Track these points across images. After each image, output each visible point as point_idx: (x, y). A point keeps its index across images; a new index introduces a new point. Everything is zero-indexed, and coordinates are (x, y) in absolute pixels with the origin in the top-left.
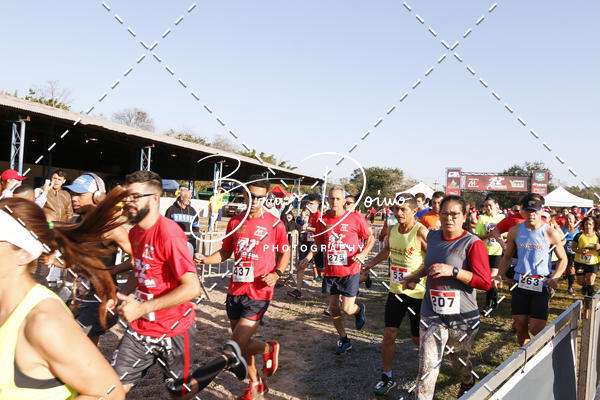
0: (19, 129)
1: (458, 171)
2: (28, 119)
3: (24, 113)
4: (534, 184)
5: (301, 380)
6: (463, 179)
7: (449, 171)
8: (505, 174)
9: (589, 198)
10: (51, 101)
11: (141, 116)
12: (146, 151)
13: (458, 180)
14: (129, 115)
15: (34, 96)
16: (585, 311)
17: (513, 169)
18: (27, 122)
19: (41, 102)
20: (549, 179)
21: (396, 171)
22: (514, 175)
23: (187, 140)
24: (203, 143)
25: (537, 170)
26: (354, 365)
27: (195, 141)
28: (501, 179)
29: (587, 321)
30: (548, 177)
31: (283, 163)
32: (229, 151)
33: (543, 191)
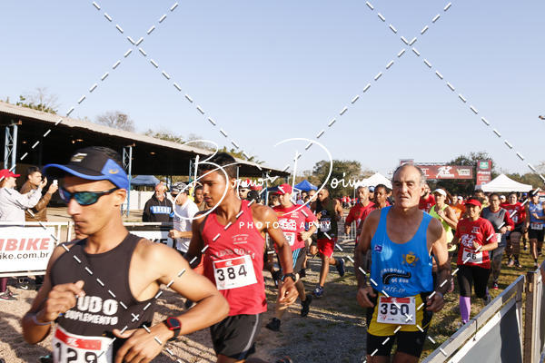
0: (12, 132)
2: (20, 123)
3: (16, 118)
4: (479, 172)
5: (274, 355)
7: (402, 162)
8: (452, 164)
9: (528, 183)
10: (39, 106)
11: (122, 118)
12: (128, 150)
14: (111, 118)
15: (24, 102)
16: (528, 285)
17: (460, 159)
18: (19, 126)
19: (30, 107)
20: (492, 168)
21: (354, 163)
22: (460, 164)
23: (164, 139)
24: (179, 142)
25: (481, 159)
26: (322, 340)
27: (172, 140)
28: (449, 168)
29: (530, 294)
30: (491, 165)
31: (252, 158)
32: (203, 148)
33: (487, 178)
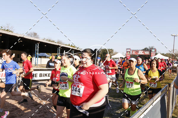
1: (130, 49)
2: (1, 35)
4: (152, 53)
6: (131, 51)
7: (127, 49)
8: (143, 50)
9: (167, 56)
10: (7, 30)
11: (35, 34)
12: (37, 45)
13: (130, 52)
14: (31, 34)
15: (2, 29)
16: (169, 88)
19: (4, 30)
20: (156, 51)
21: (111, 50)
22: (146, 50)
23: (49, 41)
24: (54, 42)
25: (152, 48)
27: (52, 41)
28: (142, 51)
32: (62, 44)
33: (154, 55)
